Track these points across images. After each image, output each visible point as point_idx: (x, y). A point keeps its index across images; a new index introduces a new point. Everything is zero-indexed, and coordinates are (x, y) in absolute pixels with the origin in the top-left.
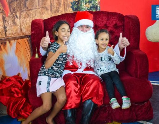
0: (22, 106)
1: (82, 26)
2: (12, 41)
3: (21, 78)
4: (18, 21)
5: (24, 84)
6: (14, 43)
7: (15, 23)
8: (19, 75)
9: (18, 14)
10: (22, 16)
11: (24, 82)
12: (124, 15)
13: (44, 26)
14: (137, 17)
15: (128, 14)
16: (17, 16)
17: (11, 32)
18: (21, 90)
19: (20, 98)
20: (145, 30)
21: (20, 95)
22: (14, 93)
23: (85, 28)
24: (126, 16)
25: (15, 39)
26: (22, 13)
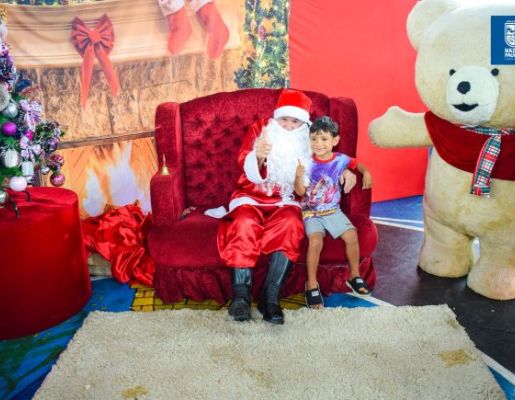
0: (138, 261)
1: (284, 119)
2: (125, 143)
3: (138, 210)
4: (134, 105)
5: (143, 220)
6: (128, 146)
7: (128, 109)
8: (136, 204)
9: (135, 93)
10: (142, 97)
11: (143, 217)
12: (330, 97)
13: (181, 115)
14: (352, 102)
15: (336, 97)
16: (132, 97)
17: (121, 126)
18: (136, 233)
19: (134, 246)
20: (367, 126)
21: (134, 242)
22: (123, 238)
23: (290, 123)
24: (333, 99)
25: (129, 138)
26: (144, 91)
